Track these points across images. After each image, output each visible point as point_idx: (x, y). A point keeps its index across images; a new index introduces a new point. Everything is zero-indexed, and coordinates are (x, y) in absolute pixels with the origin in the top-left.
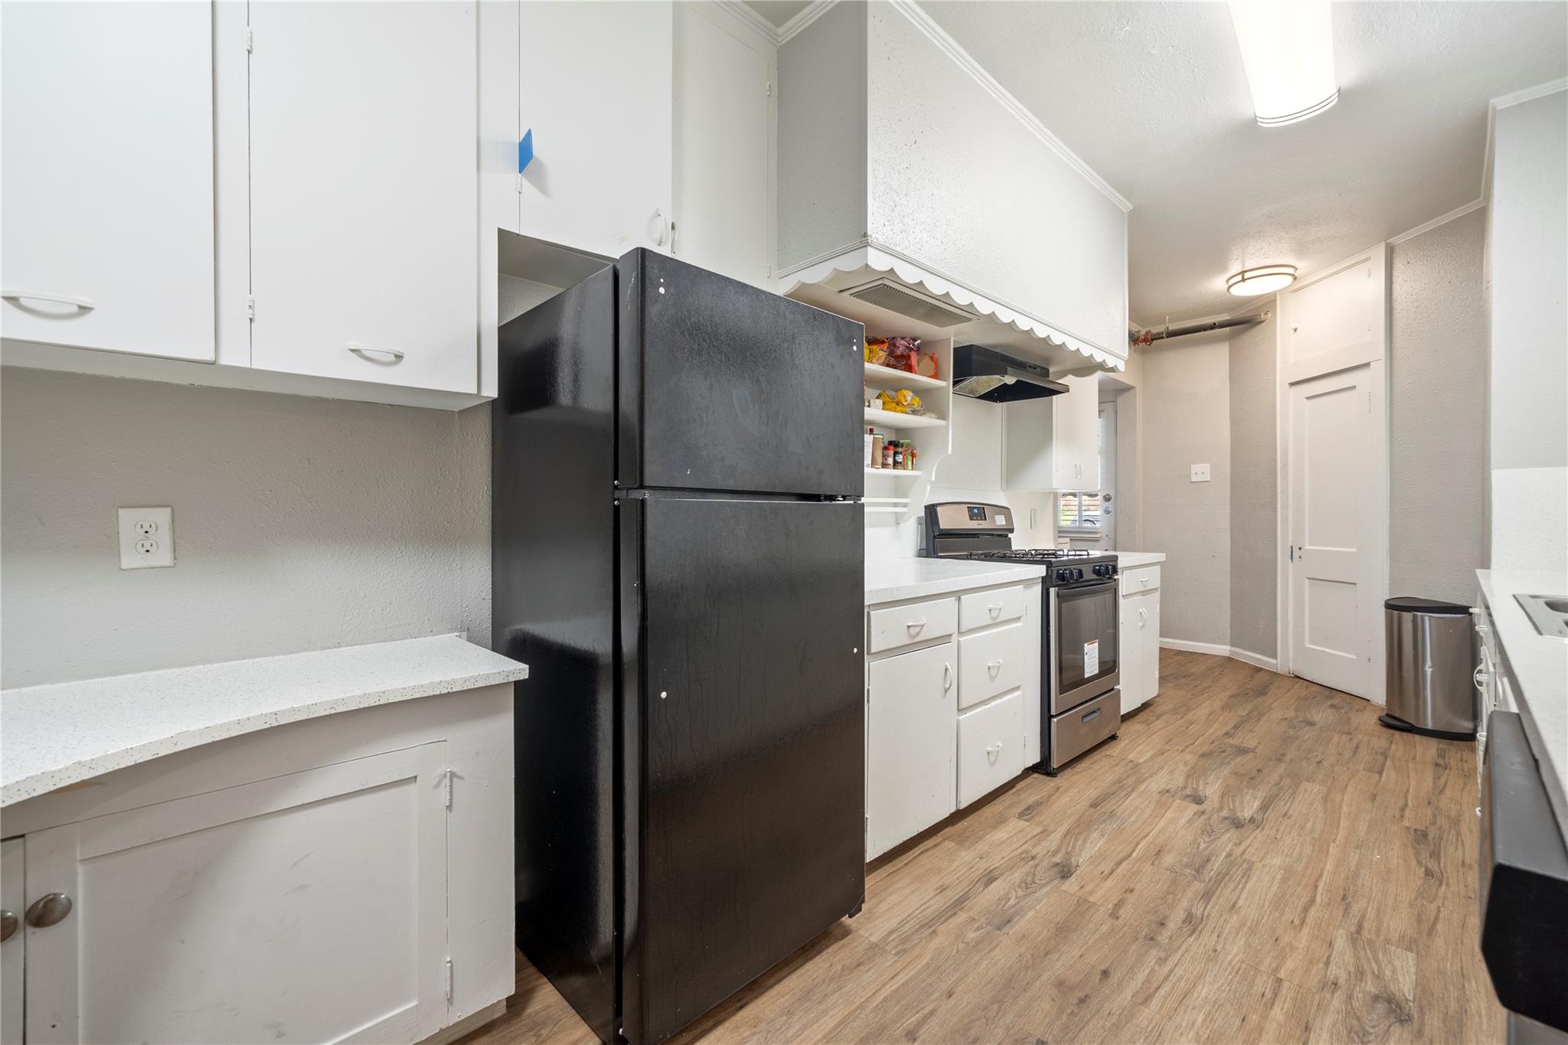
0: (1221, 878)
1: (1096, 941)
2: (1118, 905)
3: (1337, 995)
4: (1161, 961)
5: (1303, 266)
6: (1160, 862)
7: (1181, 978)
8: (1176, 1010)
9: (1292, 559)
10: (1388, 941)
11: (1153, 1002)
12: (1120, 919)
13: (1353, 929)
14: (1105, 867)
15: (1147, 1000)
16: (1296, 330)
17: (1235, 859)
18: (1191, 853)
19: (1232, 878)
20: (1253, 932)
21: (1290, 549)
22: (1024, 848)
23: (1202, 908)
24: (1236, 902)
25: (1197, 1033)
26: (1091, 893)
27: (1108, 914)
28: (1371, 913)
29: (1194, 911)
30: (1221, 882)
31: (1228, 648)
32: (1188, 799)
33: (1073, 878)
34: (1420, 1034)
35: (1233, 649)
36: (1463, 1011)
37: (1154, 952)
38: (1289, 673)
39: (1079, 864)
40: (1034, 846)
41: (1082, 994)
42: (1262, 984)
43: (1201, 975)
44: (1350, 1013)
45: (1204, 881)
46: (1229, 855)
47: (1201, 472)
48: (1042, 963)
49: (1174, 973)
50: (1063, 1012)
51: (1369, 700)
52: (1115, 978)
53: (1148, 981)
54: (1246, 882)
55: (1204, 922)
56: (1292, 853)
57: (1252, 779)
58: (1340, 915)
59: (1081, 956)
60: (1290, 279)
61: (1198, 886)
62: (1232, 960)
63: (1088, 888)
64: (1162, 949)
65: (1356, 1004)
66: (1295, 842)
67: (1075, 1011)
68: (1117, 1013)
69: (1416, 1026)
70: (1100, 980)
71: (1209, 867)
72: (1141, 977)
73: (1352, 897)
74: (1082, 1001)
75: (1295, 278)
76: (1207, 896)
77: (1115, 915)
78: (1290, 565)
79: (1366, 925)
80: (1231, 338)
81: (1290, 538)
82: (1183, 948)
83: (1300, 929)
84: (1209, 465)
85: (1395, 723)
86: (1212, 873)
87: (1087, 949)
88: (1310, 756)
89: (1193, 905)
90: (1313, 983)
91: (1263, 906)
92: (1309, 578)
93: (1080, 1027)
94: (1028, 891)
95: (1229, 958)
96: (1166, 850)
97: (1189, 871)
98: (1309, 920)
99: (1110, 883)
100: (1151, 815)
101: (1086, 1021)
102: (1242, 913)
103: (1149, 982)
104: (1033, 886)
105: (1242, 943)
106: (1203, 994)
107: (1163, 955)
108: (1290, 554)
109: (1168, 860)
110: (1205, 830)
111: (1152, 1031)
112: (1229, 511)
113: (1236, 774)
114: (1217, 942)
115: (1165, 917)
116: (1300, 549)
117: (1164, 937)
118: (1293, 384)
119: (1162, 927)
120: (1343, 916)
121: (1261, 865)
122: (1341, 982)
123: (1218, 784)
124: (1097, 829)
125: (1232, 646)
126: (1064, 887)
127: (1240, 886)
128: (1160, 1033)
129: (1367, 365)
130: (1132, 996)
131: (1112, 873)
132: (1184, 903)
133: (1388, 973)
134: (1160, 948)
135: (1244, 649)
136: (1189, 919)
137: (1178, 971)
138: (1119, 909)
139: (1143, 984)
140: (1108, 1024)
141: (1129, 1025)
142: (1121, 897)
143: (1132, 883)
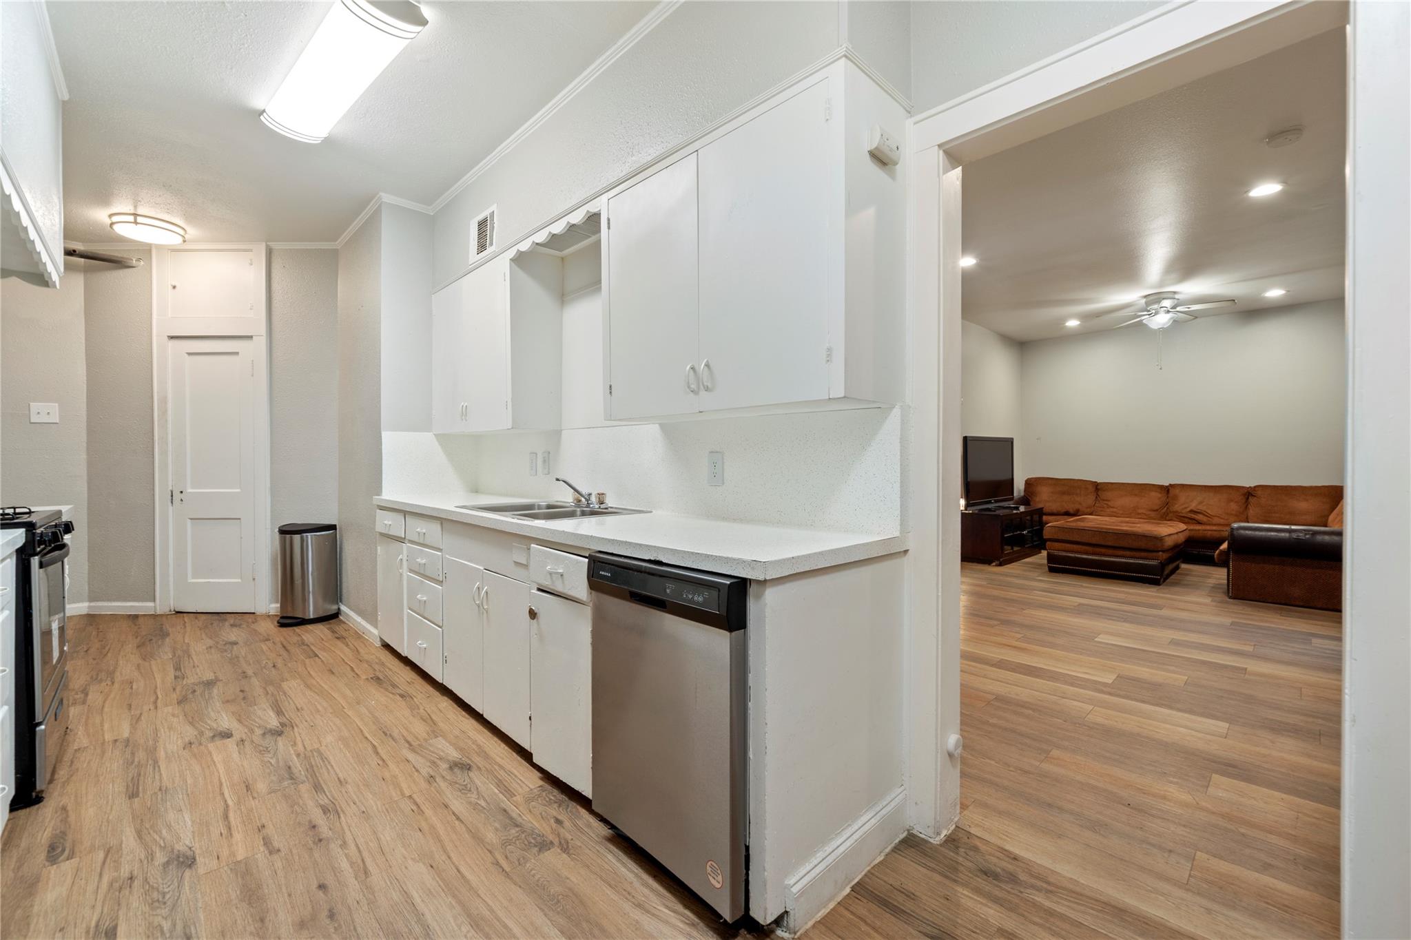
0: (311, 770)
1: (285, 877)
2: (267, 842)
3: (437, 780)
4: (344, 845)
5: (192, 232)
6: (257, 792)
7: (367, 843)
8: (387, 860)
9: (172, 502)
10: (426, 740)
11: (371, 870)
12: (282, 849)
13: (407, 745)
14: (218, 827)
15: (366, 872)
16: (174, 287)
17: (305, 755)
18: (271, 771)
19: (318, 767)
20: (367, 786)
21: (170, 493)
22: (106, 879)
23: (325, 797)
24: (338, 778)
25: (412, 859)
26: (233, 854)
27: (268, 855)
28: (404, 731)
29: (322, 803)
30: (315, 774)
31: (86, 604)
32: (216, 738)
33: (199, 860)
34: (479, 768)
35: (93, 604)
36: (479, 746)
37: (332, 846)
38: (170, 611)
39: (190, 846)
40: (117, 869)
41: (325, 913)
42: (407, 806)
43: (373, 830)
44: (452, 784)
45: (305, 781)
46: (298, 755)
47: (44, 412)
48: (267, 929)
49: (360, 845)
50: (329, 935)
51: (254, 613)
52: (330, 881)
53: (352, 864)
54: (329, 763)
55: (337, 803)
56: (332, 729)
57: (245, 697)
58: (394, 743)
59: (290, 895)
60: (180, 240)
61: (305, 788)
62: (377, 809)
63: (225, 853)
64: (335, 839)
65: (448, 778)
66: (325, 721)
67: (336, 925)
68: (361, 896)
69: (474, 766)
70: (324, 893)
71: (295, 771)
72: (345, 865)
73: (388, 730)
74: (332, 916)
75: (184, 241)
76: (317, 787)
77: (273, 851)
78: (171, 508)
79: (410, 739)
80: (86, 270)
81: (170, 483)
82: (346, 828)
83: (386, 764)
84: (57, 405)
85: (288, 621)
86: (303, 773)
87: (287, 888)
88: (263, 665)
89: (317, 801)
90: (424, 785)
91: (355, 768)
92: (191, 519)
93: (352, 928)
94: (169, 903)
95: (375, 808)
96: (251, 782)
97: (286, 783)
98: (384, 757)
99: (238, 836)
100: (203, 769)
101: (351, 922)
102: (349, 780)
103: (354, 863)
104: (168, 896)
105: (371, 796)
106: (388, 839)
107: (340, 842)
108: (170, 498)
109: (261, 787)
110: (261, 751)
111: (391, 883)
112: (85, 457)
113: (228, 701)
114: (358, 807)
115: (310, 822)
116: (182, 492)
117: (325, 831)
118: (172, 338)
119: (316, 828)
120: (396, 743)
121: (323, 747)
122: (432, 774)
123: (224, 716)
124: (166, 810)
125: (91, 600)
126: (201, 871)
127: (329, 767)
128: (396, 879)
129: (251, 337)
130: (356, 879)
131: (230, 828)
132: (310, 803)
133: (442, 754)
134: (333, 839)
135: (109, 600)
136: (325, 810)
137: (361, 841)
138: (271, 843)
139: (352, 867)
140: (366, 908)
141: (376, 895)
142: (261, 838)
143: (256, 821)
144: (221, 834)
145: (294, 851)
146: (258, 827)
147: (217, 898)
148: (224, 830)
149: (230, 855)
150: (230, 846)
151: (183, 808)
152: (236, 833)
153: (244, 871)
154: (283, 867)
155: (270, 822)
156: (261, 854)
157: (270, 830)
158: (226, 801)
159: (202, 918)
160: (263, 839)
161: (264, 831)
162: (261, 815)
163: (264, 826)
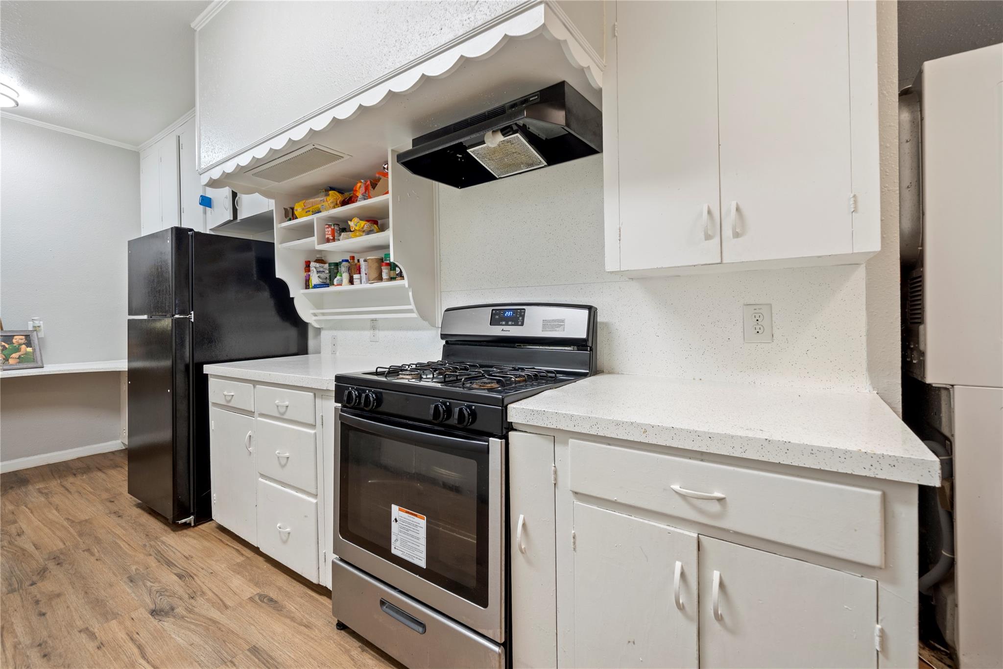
144: (138, 633)
145: (66, 634)
146: (104, 647)
147: (122, 599)
148: (137, 637)
149: (123, 622)
150: (125, 628)
151: (190, 648)
152: (124, 638)
153: (107, 614)
154: (74, 621)
155: (93, 652)
156: (96, 628)
157: (91, 646)
158: (148, 662)
159: (128, 590)
160: (96, 638)
161: (97, 644)
162: (104, 656)
163: (98, 648)
